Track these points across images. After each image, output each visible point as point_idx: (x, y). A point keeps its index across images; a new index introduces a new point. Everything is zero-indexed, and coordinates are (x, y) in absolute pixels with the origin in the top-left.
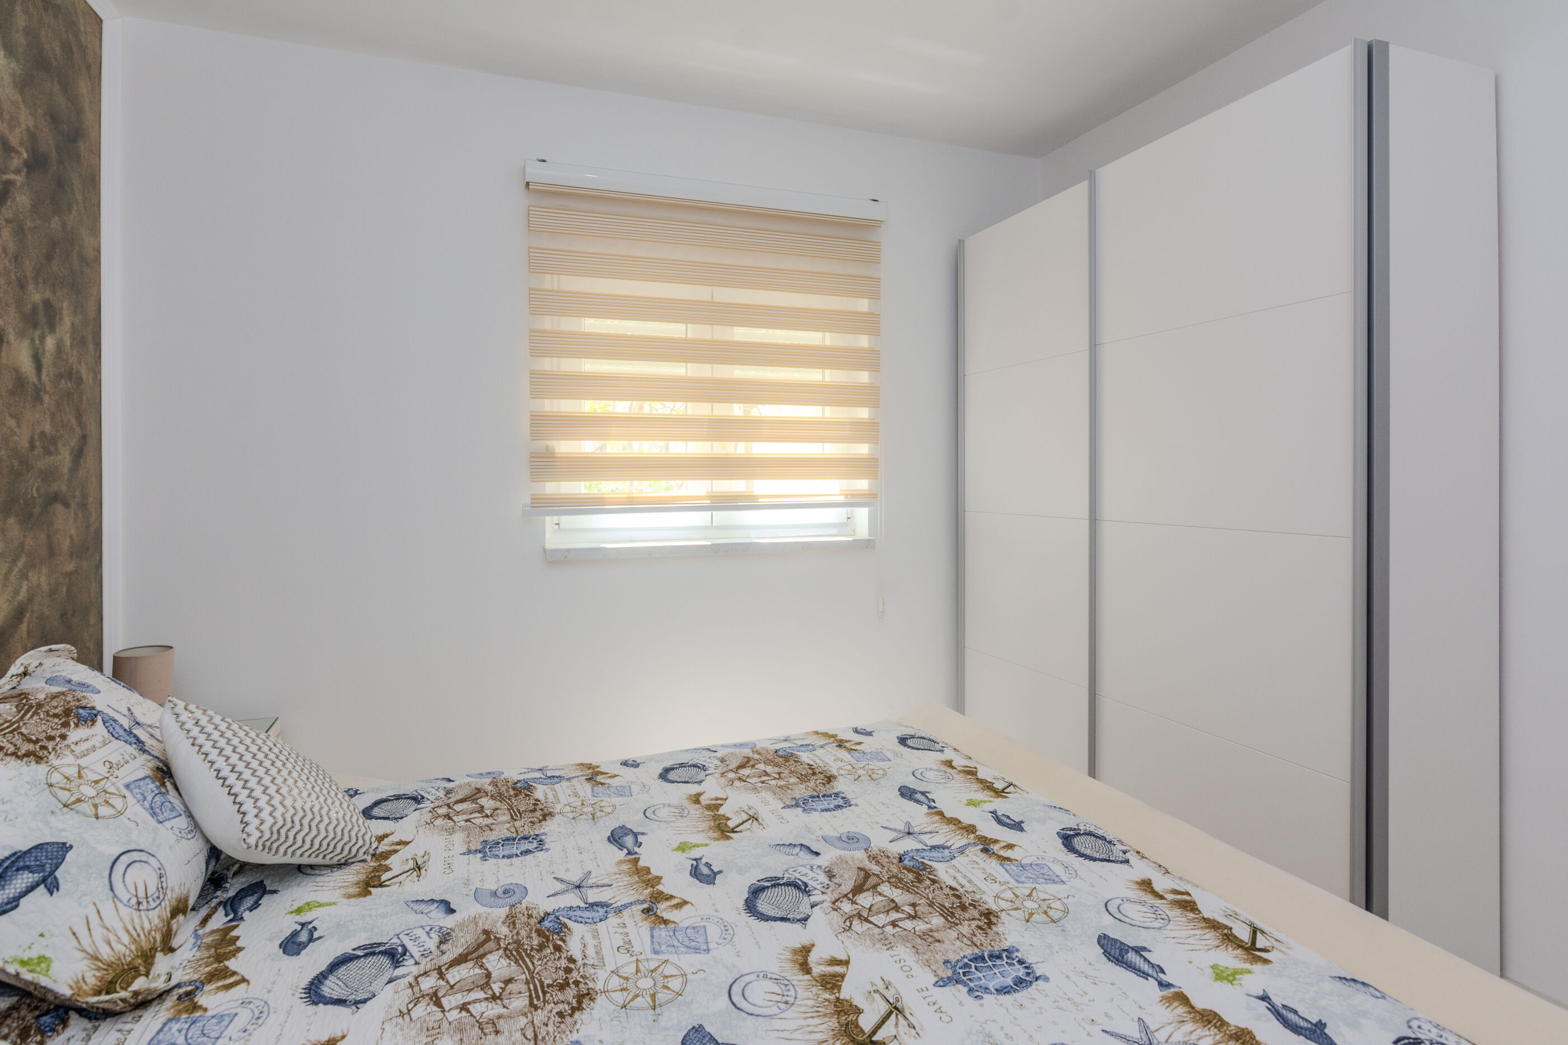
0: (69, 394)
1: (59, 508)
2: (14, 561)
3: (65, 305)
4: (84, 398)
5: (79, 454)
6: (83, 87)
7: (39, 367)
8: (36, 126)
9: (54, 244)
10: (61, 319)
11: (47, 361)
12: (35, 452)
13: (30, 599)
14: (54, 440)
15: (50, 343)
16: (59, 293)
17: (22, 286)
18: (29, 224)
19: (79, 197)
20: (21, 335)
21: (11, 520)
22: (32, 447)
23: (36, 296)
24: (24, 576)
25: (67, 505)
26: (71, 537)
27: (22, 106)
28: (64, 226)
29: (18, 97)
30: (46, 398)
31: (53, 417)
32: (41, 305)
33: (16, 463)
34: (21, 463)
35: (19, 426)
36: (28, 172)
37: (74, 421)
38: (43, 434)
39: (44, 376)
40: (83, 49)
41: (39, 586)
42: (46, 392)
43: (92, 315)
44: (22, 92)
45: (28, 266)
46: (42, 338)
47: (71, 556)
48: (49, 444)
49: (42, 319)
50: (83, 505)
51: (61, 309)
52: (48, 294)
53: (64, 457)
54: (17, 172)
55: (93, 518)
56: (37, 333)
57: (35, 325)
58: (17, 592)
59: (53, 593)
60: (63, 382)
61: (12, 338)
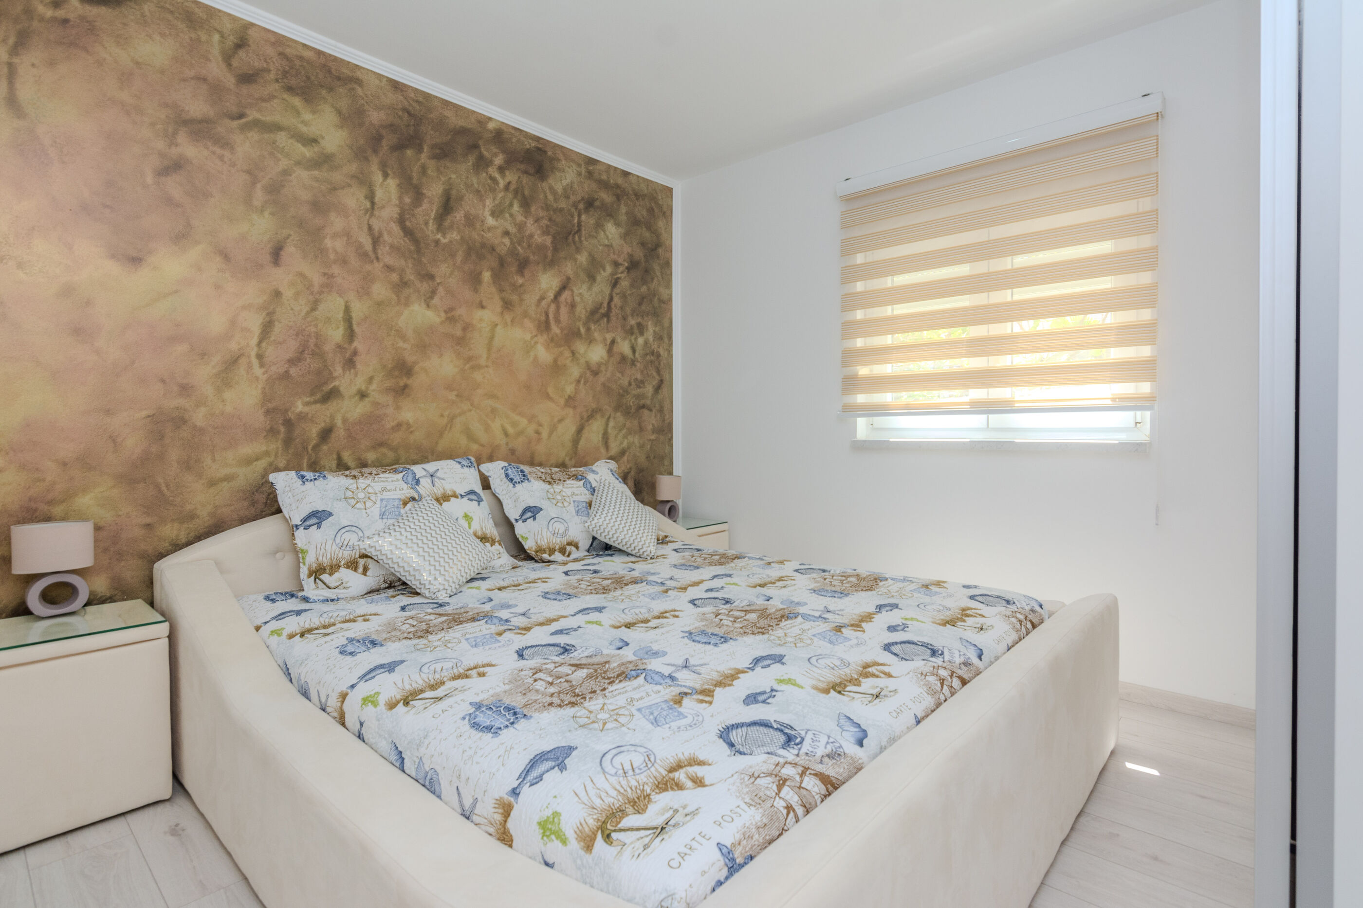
0: (652, 362)
1: (646, 411)
2: (620, 430)
3: (650, 323)
4: (662, 363)
5: (658, 388)
6: (661, 224)
7: (634, 351)
8: (633, 251)
9: (643, 298)
10: (647, 329)
11: (639, 349)
12: (632, 387)
13: (629, 448)
14: (642, 382)
15: (641, 341)
16: (646, 318)
17: (625, 318)
18: (629, 292)
19: (658, 274)
20: (624, 339)
21: (619, 414)
22: (630, 384)
23: (632, 322)
24: (625, 437)
25: (651, 410)
26: (653, 424)
27: (625, 245)
28: (649, 289)
29: (623, 242)
30: (638, 365)
31: (642, 372)
32: (635, 326)
33: (621, 391)
34: (624, 391)
35: (623, 376)
36: (628, 272)
37: (655, 374)
38: (636, 379)
39: (637, 355)
40: (660, 207)
41: (633, 442)
42: (638, 362)
43: (666, 325)
44: (625, 239)
45: (628, 310)
46: (636, 339)
47: (653, 433)
48: (640, 384)
49: (636, 331)
50: (661, 410)
51: (647, 326)
52: (639, 320)
53: (649, 389)
54: (622, 272)
55: (667, 417)
56: (633, 337)
57: (632, 334)
58: (622, 443)
59: (642, 446)
60: (648, 356)
61: (619, 341)
